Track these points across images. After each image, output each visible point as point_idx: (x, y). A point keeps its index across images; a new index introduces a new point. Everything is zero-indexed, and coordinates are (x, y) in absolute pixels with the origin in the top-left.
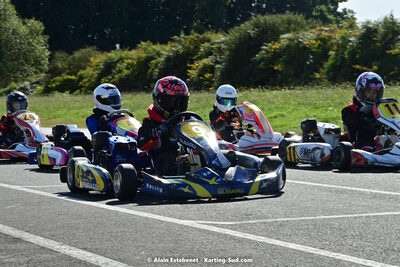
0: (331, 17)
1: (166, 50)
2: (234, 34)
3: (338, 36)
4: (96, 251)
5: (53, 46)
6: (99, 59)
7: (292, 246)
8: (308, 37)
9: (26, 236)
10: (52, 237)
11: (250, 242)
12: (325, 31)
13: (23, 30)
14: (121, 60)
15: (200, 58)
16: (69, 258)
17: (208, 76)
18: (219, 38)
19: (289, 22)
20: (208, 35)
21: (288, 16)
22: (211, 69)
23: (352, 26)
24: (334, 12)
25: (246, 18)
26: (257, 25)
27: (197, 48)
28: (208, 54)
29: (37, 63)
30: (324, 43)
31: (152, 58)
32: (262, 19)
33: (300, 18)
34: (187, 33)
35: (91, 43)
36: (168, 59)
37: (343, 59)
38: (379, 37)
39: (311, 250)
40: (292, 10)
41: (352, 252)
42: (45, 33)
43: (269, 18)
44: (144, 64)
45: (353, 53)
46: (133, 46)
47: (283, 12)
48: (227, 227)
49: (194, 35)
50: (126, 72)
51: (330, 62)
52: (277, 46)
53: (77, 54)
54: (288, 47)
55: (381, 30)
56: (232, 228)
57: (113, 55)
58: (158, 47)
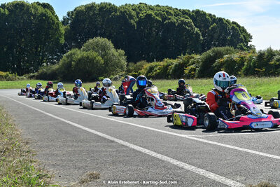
0: (245, 48)
1: (175, 62)
2: (204, 55)
3: (248, 56)
4: (145, 147)
5: (128, 60)
6: (147, 65)
7: (228, 146)
8: (236, 56)
9: (116, 140)
10: (126, 141)
11: (210, 144)
12: (243, 54)
13: (116, 54)
14: (156, 66)
15: (190, 65)
16: (134, 150)
17: (193, 72)
18: (198, 57)
19: (227, 50)
20: (193, 55)
21: (227, 47)
22: (194, 70)
23: (254, 52)
24: (247, 46)
25: (209, 48)
26: (214, 51)
27: (188, 61)
28: (193, 63)
29: (122, 67)
30: (242, 59)
31: (169, 65)
32: (215, 49)
33: (232, 48)
34: (184, 55)
35: (144, 59)
36: (176, 65)
37: (250, 66)
38: (265, 57)
39: (236, 148)
40: (229, 45)
41: (254, 149)
42: (125, 55)
43: (219, 49)
44: (166, 68)
45: (254, 63)
46: (161, 60)
47: (225, 46)
48: (200, 138)
49: (187, 56)
50: (158, 71)
51: (245, 67)
52: (222, 60)
53: (138, 64)
54: (227, 60)
55: (266, 54)
56: (203, 138)
57: (153, 64)
58: (172, 61)
